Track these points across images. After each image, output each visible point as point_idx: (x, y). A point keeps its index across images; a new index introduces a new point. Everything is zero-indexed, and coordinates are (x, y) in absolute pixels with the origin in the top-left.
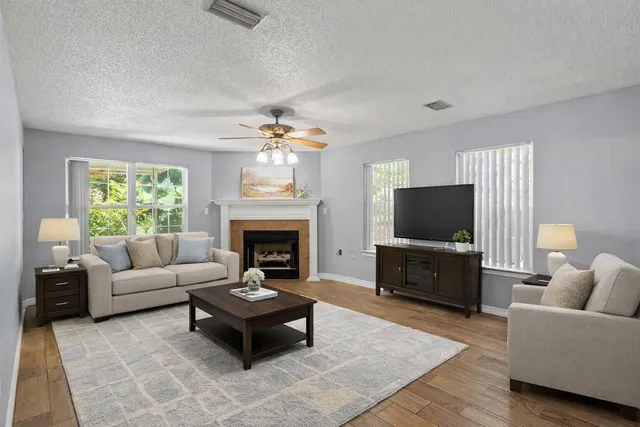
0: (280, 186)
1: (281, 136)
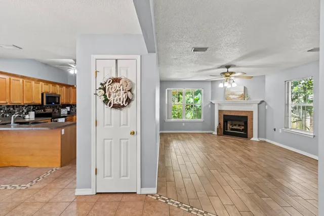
0: (239, 95)
1: (229, 76)
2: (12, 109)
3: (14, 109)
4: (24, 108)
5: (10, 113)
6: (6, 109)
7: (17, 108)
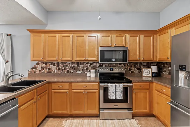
2: (76, 66)
3: (78, 66)
4: (88, 65)
5: (75, 69)
6: (71, 66)
7: (81, 64)
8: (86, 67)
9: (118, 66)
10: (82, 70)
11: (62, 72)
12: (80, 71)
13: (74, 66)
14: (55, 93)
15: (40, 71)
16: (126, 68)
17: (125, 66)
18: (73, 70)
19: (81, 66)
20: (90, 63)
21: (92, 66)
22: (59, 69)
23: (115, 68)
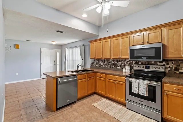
2: (116, 63)
3: (117, 63)
4: (126, 62)
5: (115, 65)
6: (112, 62)
7: (119, 62)
8: (124, 64)
9: (158, 64)
10: (121, 66)
11: (107, 67)
12: (118, 67)
13: (114, 63)
14: (98, 79)
15: (95, 65)
16: (170, 67)
17: (168, 64)
18: (114, 66)
19: (120, 63)
20: (127, 60)
21: (128, 63)
22: (105, 64)
23: (152, 66)
